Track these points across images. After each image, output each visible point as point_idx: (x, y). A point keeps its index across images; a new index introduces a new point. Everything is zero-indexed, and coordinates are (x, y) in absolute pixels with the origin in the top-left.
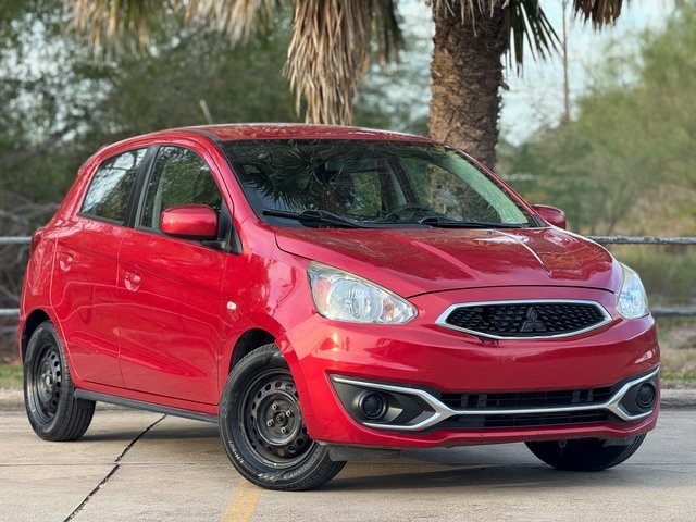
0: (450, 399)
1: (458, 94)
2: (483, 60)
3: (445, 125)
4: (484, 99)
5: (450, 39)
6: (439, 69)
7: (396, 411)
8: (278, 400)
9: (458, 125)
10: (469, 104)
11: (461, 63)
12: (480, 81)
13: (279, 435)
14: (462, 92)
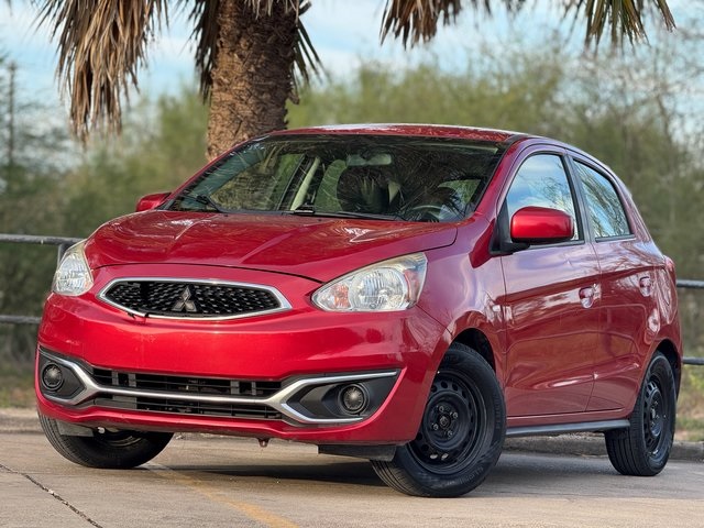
1: (246, 103)
2: (275, 69)
3: (230, 136)
4: (274, 111)
6: (226, 74)
9: (245, 136)
11: (252, 69)
12: (271, 90)
14: (250, 101)
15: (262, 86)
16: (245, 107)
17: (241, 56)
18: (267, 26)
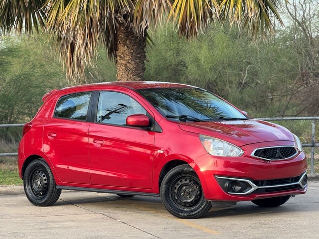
0: (256, 183)
1: (131, 63)
2: (140, 50)
3: (126, 76)
4: (141, 65)
5: (128, 42)
6: (122, 54)
7: (238, 188)
8: (185, 185)
9: (131, 76)
10: (136, 68)
11: (132, 51)
12: (139, 58)
13: (186, 198)
15: (136, 57)
17: (128, 47)
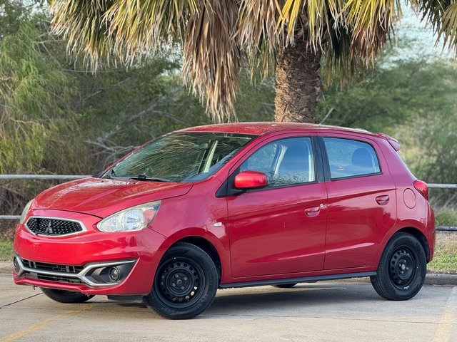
5: (285, 62)
6: (279, 79)
9: (289, 112)
10: (295, 100)
11: (290, 76)
12: (302, 87)
14: (291, 93)
15: (296, 85)
16: (288, 96)
17: (285, 69)
18: (298, 52)
